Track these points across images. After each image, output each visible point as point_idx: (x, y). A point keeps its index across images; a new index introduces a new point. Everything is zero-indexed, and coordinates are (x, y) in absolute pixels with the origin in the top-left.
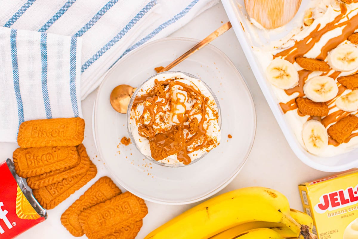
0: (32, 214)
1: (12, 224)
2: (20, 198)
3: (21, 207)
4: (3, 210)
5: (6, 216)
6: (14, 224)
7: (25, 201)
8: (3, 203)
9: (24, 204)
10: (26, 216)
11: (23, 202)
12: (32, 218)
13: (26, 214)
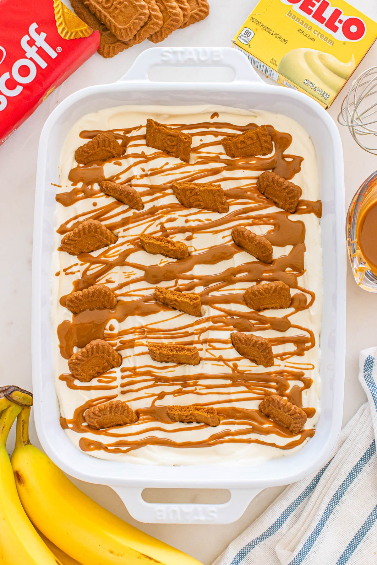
0: (81, 29)
1: (55, 50)
2: (60, 10)
3: (63, 23)
4: (39, 34)
5: (45, 40)
6: (59, 50)
7: (67, 13)
8: (37, 24)
9: (67, 17)
10: (74, 34)
11: (66, 15)
12: (82, 36)
13: (73, 30)
